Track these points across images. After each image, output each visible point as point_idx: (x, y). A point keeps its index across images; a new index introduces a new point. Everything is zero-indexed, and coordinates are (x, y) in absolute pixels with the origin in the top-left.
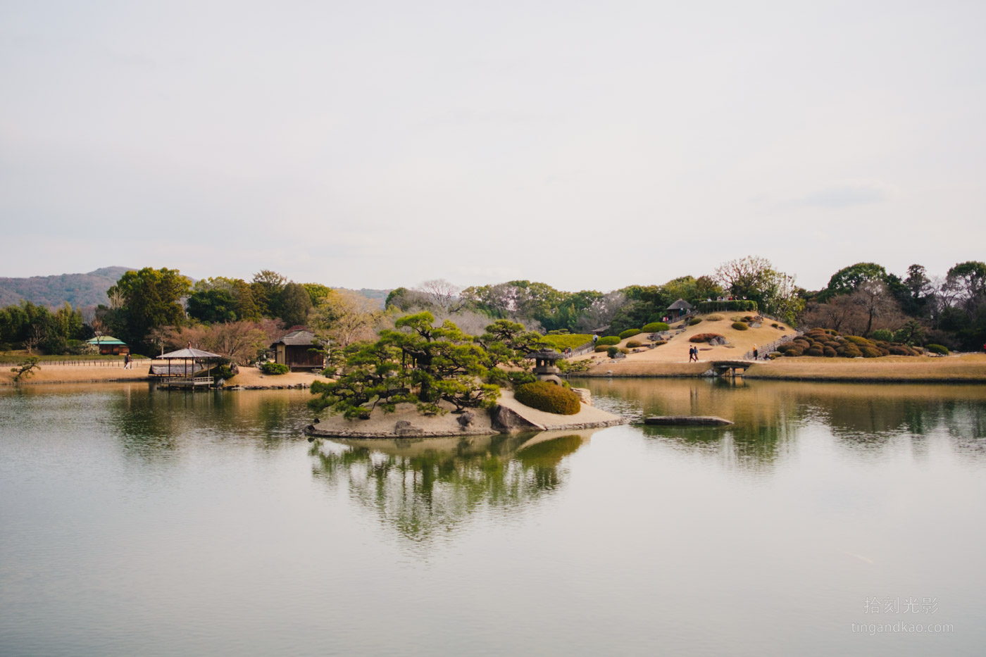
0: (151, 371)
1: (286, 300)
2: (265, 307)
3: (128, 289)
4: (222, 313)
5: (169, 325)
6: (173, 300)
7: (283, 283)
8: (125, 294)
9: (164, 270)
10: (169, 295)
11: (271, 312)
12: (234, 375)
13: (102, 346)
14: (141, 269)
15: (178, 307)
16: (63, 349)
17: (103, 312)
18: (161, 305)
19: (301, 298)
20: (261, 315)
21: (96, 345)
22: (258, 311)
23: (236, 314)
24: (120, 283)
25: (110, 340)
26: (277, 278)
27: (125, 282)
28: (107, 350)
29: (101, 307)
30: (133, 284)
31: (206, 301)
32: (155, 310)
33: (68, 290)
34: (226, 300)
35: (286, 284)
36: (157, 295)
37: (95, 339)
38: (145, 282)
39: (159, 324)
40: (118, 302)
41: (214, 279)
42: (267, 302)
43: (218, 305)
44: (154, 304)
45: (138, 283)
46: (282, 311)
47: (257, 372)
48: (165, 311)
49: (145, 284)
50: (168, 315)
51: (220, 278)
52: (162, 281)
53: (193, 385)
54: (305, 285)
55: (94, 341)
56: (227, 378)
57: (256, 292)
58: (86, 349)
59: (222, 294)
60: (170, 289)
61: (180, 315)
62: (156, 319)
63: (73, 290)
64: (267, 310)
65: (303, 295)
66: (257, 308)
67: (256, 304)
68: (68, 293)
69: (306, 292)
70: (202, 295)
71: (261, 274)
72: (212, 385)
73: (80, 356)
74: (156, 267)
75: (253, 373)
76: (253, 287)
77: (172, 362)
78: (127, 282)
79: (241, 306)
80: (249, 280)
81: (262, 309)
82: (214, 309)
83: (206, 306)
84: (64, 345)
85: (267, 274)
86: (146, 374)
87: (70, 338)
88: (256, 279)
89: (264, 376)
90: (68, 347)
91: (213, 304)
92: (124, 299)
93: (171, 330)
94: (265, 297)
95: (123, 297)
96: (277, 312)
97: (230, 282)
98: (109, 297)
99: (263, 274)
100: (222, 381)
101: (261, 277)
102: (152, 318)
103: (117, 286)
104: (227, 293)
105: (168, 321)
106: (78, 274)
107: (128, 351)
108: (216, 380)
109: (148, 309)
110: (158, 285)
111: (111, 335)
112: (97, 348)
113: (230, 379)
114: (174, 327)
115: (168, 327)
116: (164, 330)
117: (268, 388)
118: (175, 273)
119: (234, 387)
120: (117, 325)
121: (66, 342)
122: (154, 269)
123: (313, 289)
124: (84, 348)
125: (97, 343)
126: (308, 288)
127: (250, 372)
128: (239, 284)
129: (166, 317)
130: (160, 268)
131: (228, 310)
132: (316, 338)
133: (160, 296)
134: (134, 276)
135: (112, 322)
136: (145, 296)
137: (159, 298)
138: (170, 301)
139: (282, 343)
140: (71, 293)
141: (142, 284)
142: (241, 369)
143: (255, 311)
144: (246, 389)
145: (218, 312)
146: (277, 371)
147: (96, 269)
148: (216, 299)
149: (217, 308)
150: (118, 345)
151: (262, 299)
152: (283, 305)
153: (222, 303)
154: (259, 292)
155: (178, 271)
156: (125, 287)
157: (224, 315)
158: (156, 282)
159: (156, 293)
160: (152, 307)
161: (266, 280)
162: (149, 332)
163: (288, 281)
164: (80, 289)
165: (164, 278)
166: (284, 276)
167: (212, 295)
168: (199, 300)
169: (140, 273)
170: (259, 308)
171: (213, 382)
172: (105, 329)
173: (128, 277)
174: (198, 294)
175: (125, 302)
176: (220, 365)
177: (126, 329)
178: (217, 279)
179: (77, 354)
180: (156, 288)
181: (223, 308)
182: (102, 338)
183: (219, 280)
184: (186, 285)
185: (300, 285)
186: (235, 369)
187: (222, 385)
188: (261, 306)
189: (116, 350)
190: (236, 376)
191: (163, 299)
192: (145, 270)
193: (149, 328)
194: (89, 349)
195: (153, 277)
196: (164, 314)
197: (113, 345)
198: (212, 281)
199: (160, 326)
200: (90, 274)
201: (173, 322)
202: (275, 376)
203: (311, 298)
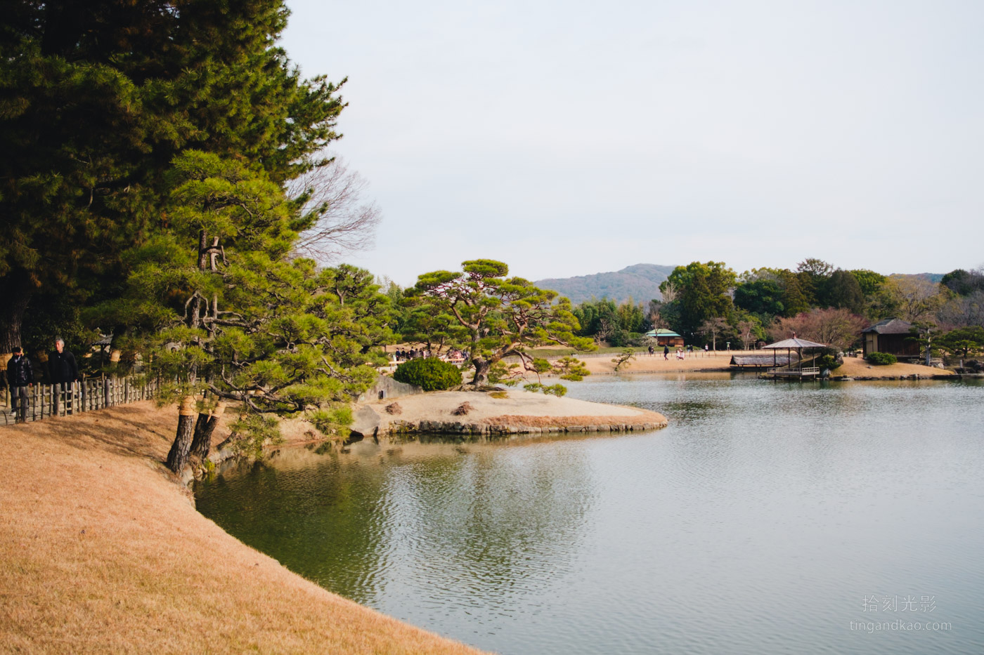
0: (733, 362)
1: (833, 288)
2: (811, 296)
3: (679, 283)
4: (770, 304)
5: (719, 317)
6: (722, 292)
7: (829, 270)
8: (677, 288)
9: (710, 264)
10: (718, 288)
11: (817, 300)
12: (839, 366)
13: (660, 338)
14: (689, 264)
15: (727, 299)
16: (627, 341)
17: (658, 306)
18: (711, 297)
19: (850, 285)
20: (808, 304)
21: (655, 337)
22: (806, 301)
23: (783, 304)
24: (670, 278)
25: (666, 332)
26: (822, 265)
27: (675, 277)
28: (664, 341)
29: (655, 302)
30: (683, 279)
31: (753, 292)
32: (706, 303)
33: (602, 288)
34: (773, 291)
35: (833, 271)
36: (707, 288)
37: (654, 331)
38: (696, 277)
39: (710, 316)
40: (670, 296)
41: (757, 269)
42: (814, 291)
43: (765, 296)
44: (705, 298)
45: (688, 277)
46: (829, 300)
47: (862, 363)
48: (715, 304)
49: (695, 278)
50: (718, 307)
51: (764, 269)
52: (711, 275)
53: (800, 375)
54: (852, 271)
55: (652, 333)
56: (833, 368)
57: (802, 281)
58: (647, 341)
59: (766, 284)
60: (718, 281)
61: (729, 306)
62: (707, 311)
63: (606, 288)
64: (814, 299)
65: (853, 282)
66: (803, 297)
67: (803, 293)
68: (602, 291)
69: (854, 279)
70: (748, 286)
71: (806, 263)
72: (817, 376)
73: (642, 348)
74: (703, 261)
75: (859, 363)
76: (799, 276)
77: (778, 352)
78: (677, 276)
79: (788, 296)
80: (794, 269)
81: (809, 298)
82: (761, 300)
83: (753, 297)
84: (627, 338)
85: (812, 262)
86: (727, 365)
87: (631, 331)
88: (801, 267)
89: (871, 367)
90: (630, 339)
91: (760, 295)
92: (675, 294)
93: (722, 321)
94: (811, 285)
95: (674, 291)
96: (825, 301)
97: (774, 272)
98: (662, 291)
99: (808, 262)
100: (827, 372)
101: (805, 265)
102: (703, 310)
103: (668, 281)
104: (773, 284)
105: (718, 313)
106: (610, 273)
107: (682, 342)
108: (822, 370)
109: (699, 302)
110: (708, 279)
111: (667, 328)
112: (655, 340)
113: (836, 370)
114: (724, 319)
115: (720, 319)
116: (715, 322)
117: (878, 379)
118: (721, 267)
119: (842, 377)
120: (672, 318)
121: (628, 335)
122: (702, 263)
123: (861, 275)
124: (645, 340)
125: (655, 335)
126: (856, 275)
127: (854, 362)
128: (784, 274)
129: (716, 309)
130: (706, 262)
131: (775, 301)
132: (914, 327)
133: (710, 288)
134: (683, 271)
135: (667, 315)
136: (696, 289)
137: (709, 291)
138: (718, 294)
139: (873, 332)
140: (606, 290)
141: (693, 278)
142: (845, 359)
143: (802, 300)
144: (855, 379)
145: (765, 303)
146: (884, 361)
147: (625, 267)
148: (764, 290)
149: (764, 298)
150: (673, 337)
151: (808, 288)
152: (831, 294)
153: (768, 293)
154: (805, 281)
155: (724, 264)
156: (676, 282)
157: (771, 306)
158: (705, 276)
159: (706, 286)
160: (703, 300)
161: (811, 269)
162: (701, 324)
163: (835, 268)
164: (612, 286)
165: (713, 271)
166: (830, 263)
167: (758, 286)
168: (745, 291)
169: (689, 268)
170: (806, 297)
171: (818, 373)
172: (662, 322)
173: (677, 271)
174: (744, 285)
175: (677, 296)
176: (823, 355)
177: (680, 322)
178: (761, 269)
179: (639, 346)
180: (705, 282)
181: (770, 299)
182: (659, 330)
183: (762, 271)
184: (733, 276)
185: (847, 272)
186: (839, 359)
187: (828, 376)
188: (808, 295)
189: (671, 342)
190: (842, 366)
191: (712, 292)
192: (693, 265)
193: (701, 321)
194: (649, 341)
195: (701, 270)
196: (714, 307)
197: (669, 337)
198: (756, 272)
199: (711, 318)
200: (620, 272)
201: (723, 314)
202: (882, 367)
203: (860, 284)
